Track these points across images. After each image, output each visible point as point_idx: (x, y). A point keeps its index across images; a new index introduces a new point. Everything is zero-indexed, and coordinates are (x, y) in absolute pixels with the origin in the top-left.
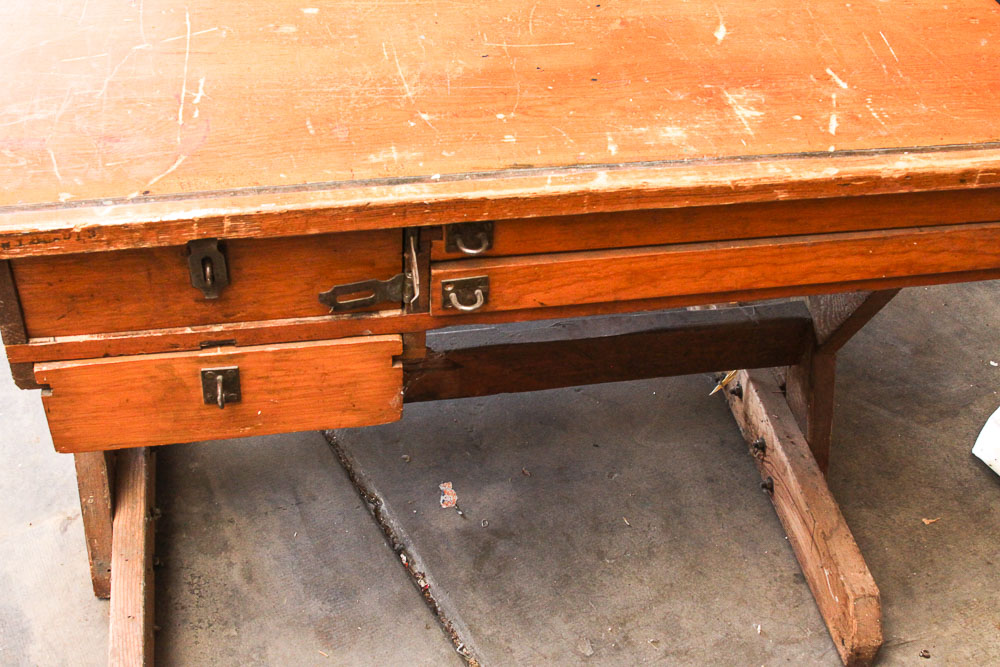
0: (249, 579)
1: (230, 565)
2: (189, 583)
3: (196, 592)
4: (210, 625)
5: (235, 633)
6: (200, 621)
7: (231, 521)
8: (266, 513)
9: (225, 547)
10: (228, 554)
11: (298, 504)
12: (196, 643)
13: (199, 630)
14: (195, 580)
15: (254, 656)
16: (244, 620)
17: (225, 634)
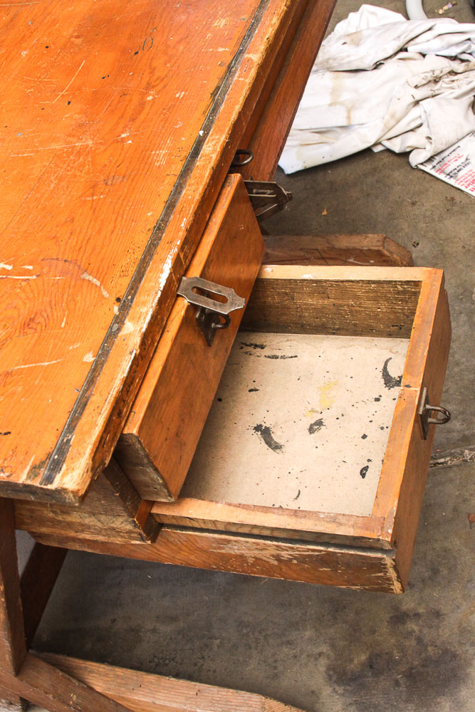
0: (174, 619)
1: (154, 631)
2: (156, 666)
3: (167, 661)
4: (203, 658)
5: (218, 641)
6: (195, 664)
7: (114, 621)
8: (119, 593)
9: (135, 631)
10: (143, 630)
11: (122, 568)
12: (214, 672)
13: (204, 667)
14: (156, 660)
15: (245, 631)
16: (209, 631)
17: (215, 649)
